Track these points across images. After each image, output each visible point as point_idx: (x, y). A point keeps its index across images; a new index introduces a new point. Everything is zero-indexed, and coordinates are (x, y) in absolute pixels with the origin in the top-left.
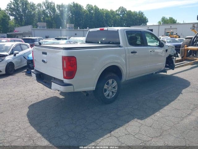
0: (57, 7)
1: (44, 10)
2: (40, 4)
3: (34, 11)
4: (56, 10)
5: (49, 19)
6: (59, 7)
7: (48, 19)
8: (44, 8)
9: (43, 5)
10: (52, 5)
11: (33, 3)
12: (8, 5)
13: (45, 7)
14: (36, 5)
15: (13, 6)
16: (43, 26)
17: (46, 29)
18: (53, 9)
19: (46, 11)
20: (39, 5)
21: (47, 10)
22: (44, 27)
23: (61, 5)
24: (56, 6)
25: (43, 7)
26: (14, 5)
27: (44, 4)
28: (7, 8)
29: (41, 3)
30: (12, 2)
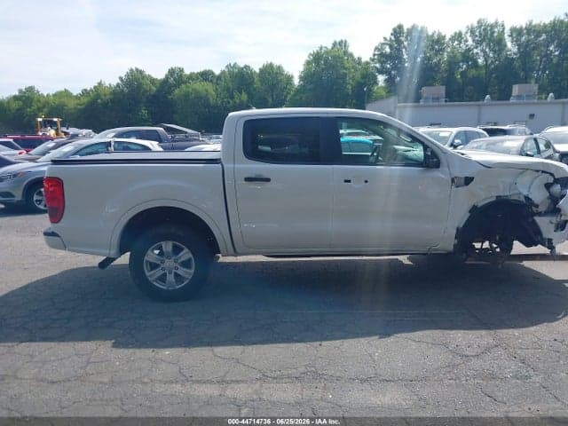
0: (511, 36)
1: (469, 50)
2: (460, 34)
3: (440, 56)
4: (506, 46)
5: (479, 74)
6: (516, 33)
7: (477, 73)
8: (470, 42)
9: (469, 34)
10: (496, 30)
11: (439, 34)
12: (376, 48)
13: (474, 41)
14: (448, 37)
15: (388, 50)
16: (436, 96)
17: (444, 103)
18: (499, 43)
19: (475, 51)
20: (458, 37)
21: (476, 48)
22: (438, 99)
23: (524, 26)
24: (507, 32)
25: (466, 41)
26: (391, 47)
27: (472, 32)
28: (374, 55)
29: (464, 31)
30: (388, 39)
